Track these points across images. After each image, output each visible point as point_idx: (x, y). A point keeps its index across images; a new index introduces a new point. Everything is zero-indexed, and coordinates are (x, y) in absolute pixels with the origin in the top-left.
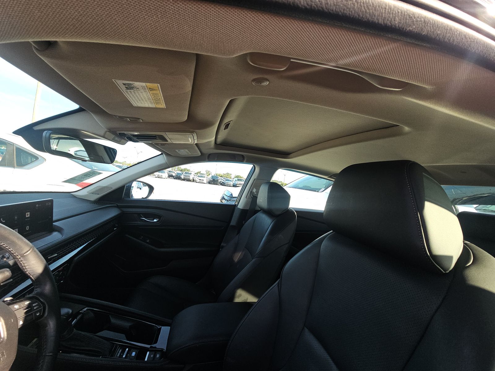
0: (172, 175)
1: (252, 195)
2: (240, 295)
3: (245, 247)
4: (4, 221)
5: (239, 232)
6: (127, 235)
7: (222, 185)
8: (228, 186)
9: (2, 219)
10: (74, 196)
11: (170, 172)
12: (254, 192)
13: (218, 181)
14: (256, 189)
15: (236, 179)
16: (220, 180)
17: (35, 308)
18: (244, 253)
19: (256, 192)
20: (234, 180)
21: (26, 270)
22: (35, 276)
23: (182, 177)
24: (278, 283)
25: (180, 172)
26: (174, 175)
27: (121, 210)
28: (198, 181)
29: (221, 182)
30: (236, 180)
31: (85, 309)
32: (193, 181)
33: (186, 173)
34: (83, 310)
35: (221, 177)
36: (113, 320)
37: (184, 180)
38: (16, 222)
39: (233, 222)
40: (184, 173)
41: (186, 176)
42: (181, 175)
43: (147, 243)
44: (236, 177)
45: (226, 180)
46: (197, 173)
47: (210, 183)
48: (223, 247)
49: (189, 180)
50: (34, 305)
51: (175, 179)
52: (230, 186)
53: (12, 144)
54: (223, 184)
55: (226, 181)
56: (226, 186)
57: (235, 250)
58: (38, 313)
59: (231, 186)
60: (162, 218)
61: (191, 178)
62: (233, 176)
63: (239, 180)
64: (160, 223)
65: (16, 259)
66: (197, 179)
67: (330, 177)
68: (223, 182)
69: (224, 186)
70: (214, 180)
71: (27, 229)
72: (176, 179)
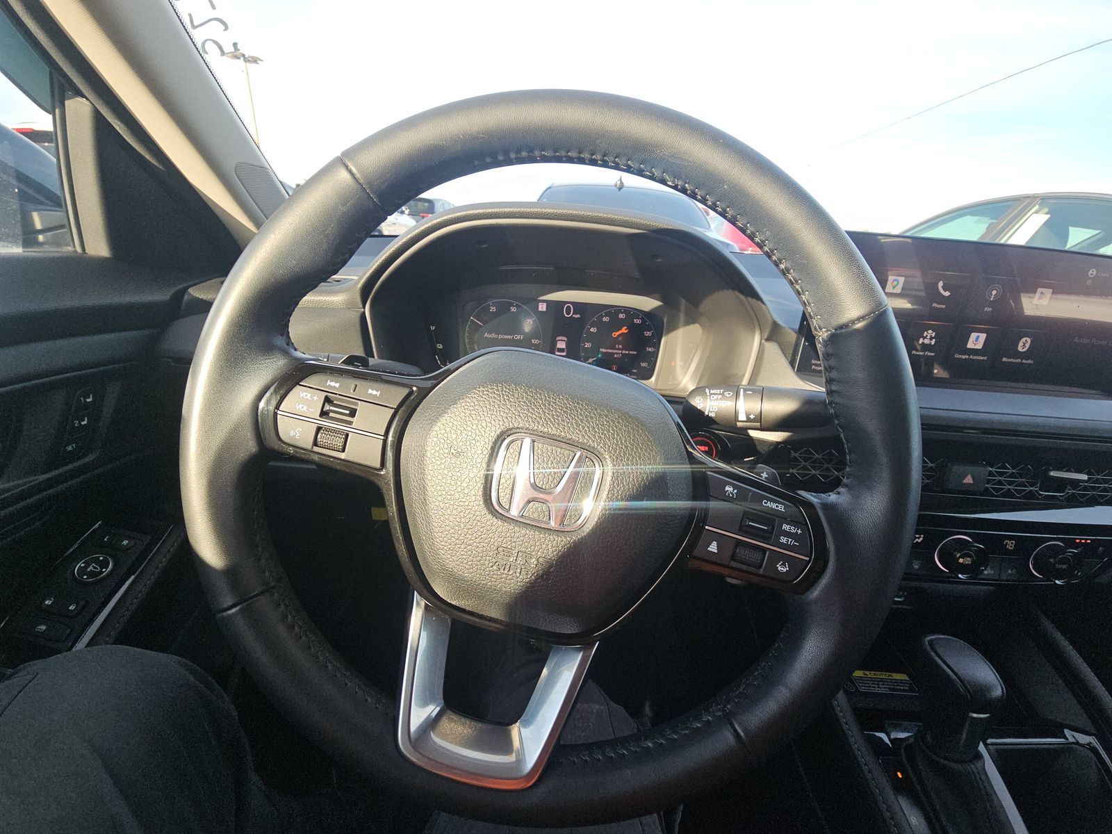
4: (947, 294)
9: (941, 284)
17: (783, 540)
31: (1083, 739)
34: (1076, 735)
38: (990, 309)
50: (786, 527)
58: (783, 564)
71: (1020, 349)
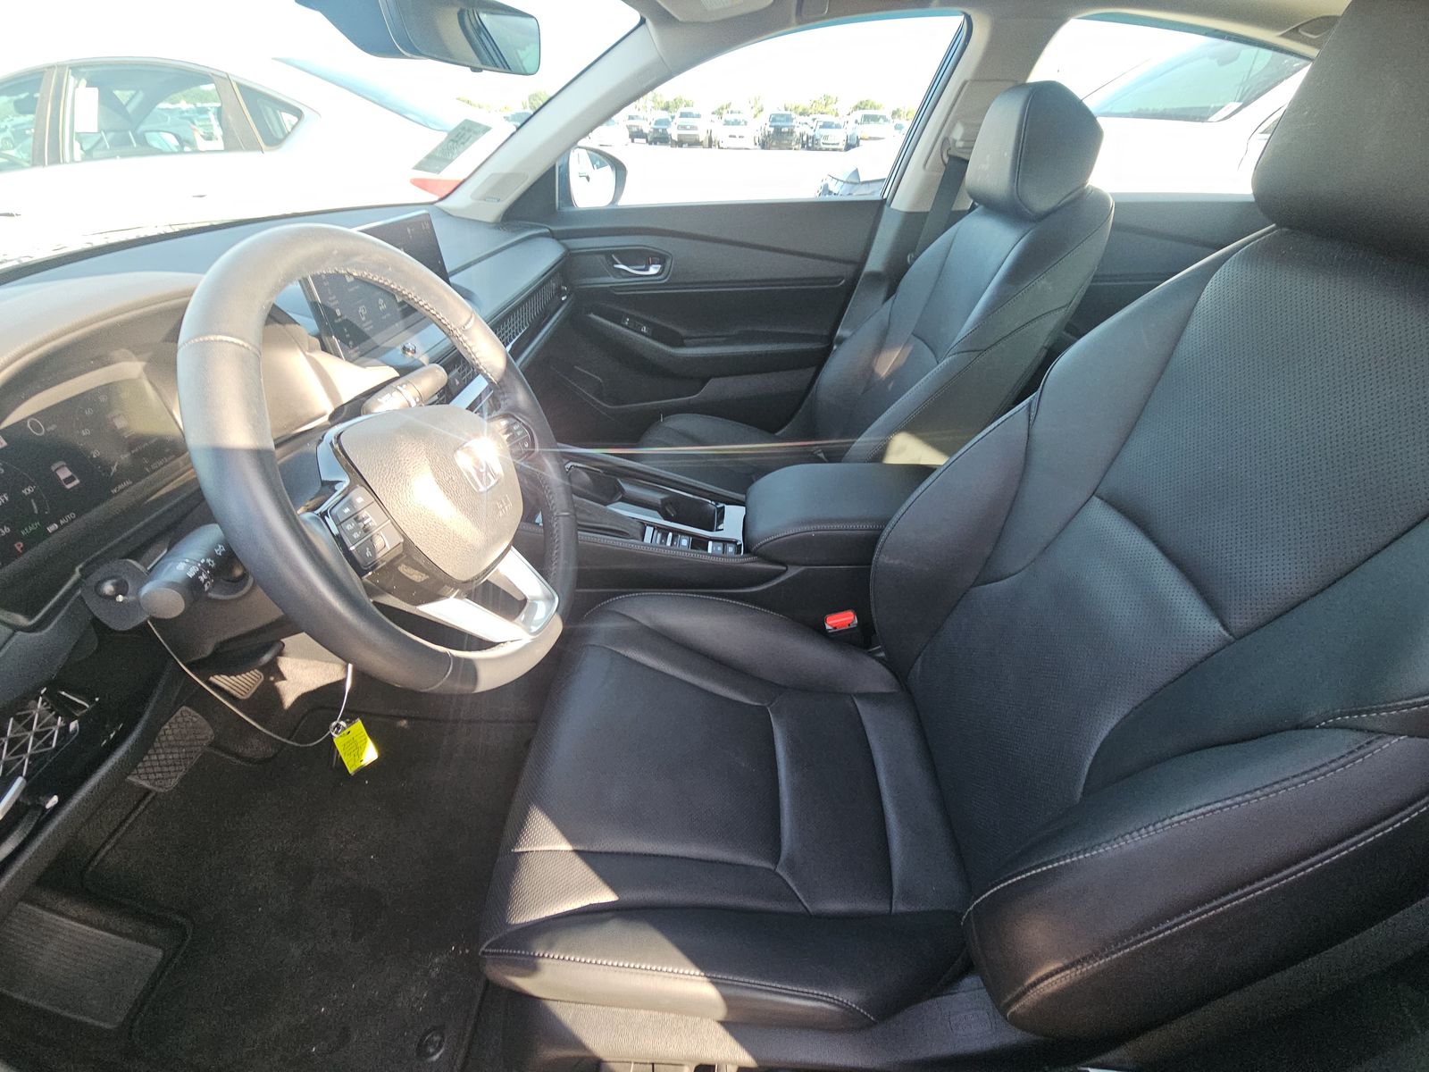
0: (642, 130)
1: (948, 155)
2: (902, 450)
3: (912, 333)
5: (892, 291)
6: (592, 316)
7: (809, 149)
8: (827, 150)
10: (443, 211)
11: (631, 118)
12: (955, 141)
13: (791, 133)
14: (965, 125)
15: (859, 114)
16: (802, 127)
17: (518, 434)
18: (911, 348)
19: (962, 140)
20: (852, 119)
21: (477, 362)
22: (495, 374)
23: (674, 133)
24: (1030, 405)
25: (665, 115)
26: (646, 130)
27: (564, 245)
28: (727, 142)
29: (805, 139)
30: (856, 122)
31: (569, 465)
32: (710, 146)
33: (683, 115)
34: (567, 467)
35: (801, 114)
36: (627, 488)
37: (680, 143)
39: (875, 263)
40: (677, 115)
41: (684, 128)
42: (667, 123)
43: (642, 334)
44: (857, 108)
45: (821, 127)
46: (719, 113)
47: (764, 145)
48: (841, 341)
49: (695, 143)
50: (515, 428)
51: (650, 143)
52: (834, 150)
53: (226, 76)
54: (810, 144)
55: (825, 132)
56: (821, 149)
57: (880, 346)
58: (526, 444)
59: (840, 150)
60: (668, 262)
61: (703, 137)
62: (844, 106)
63: (867, 119)
64: (665, 278)
65: (454, 340)
66: (721, 133)
67: (1293, 34)
68: (811, 133)
69: (816, 150)
70: (778, 130)
72: (655, 144)
